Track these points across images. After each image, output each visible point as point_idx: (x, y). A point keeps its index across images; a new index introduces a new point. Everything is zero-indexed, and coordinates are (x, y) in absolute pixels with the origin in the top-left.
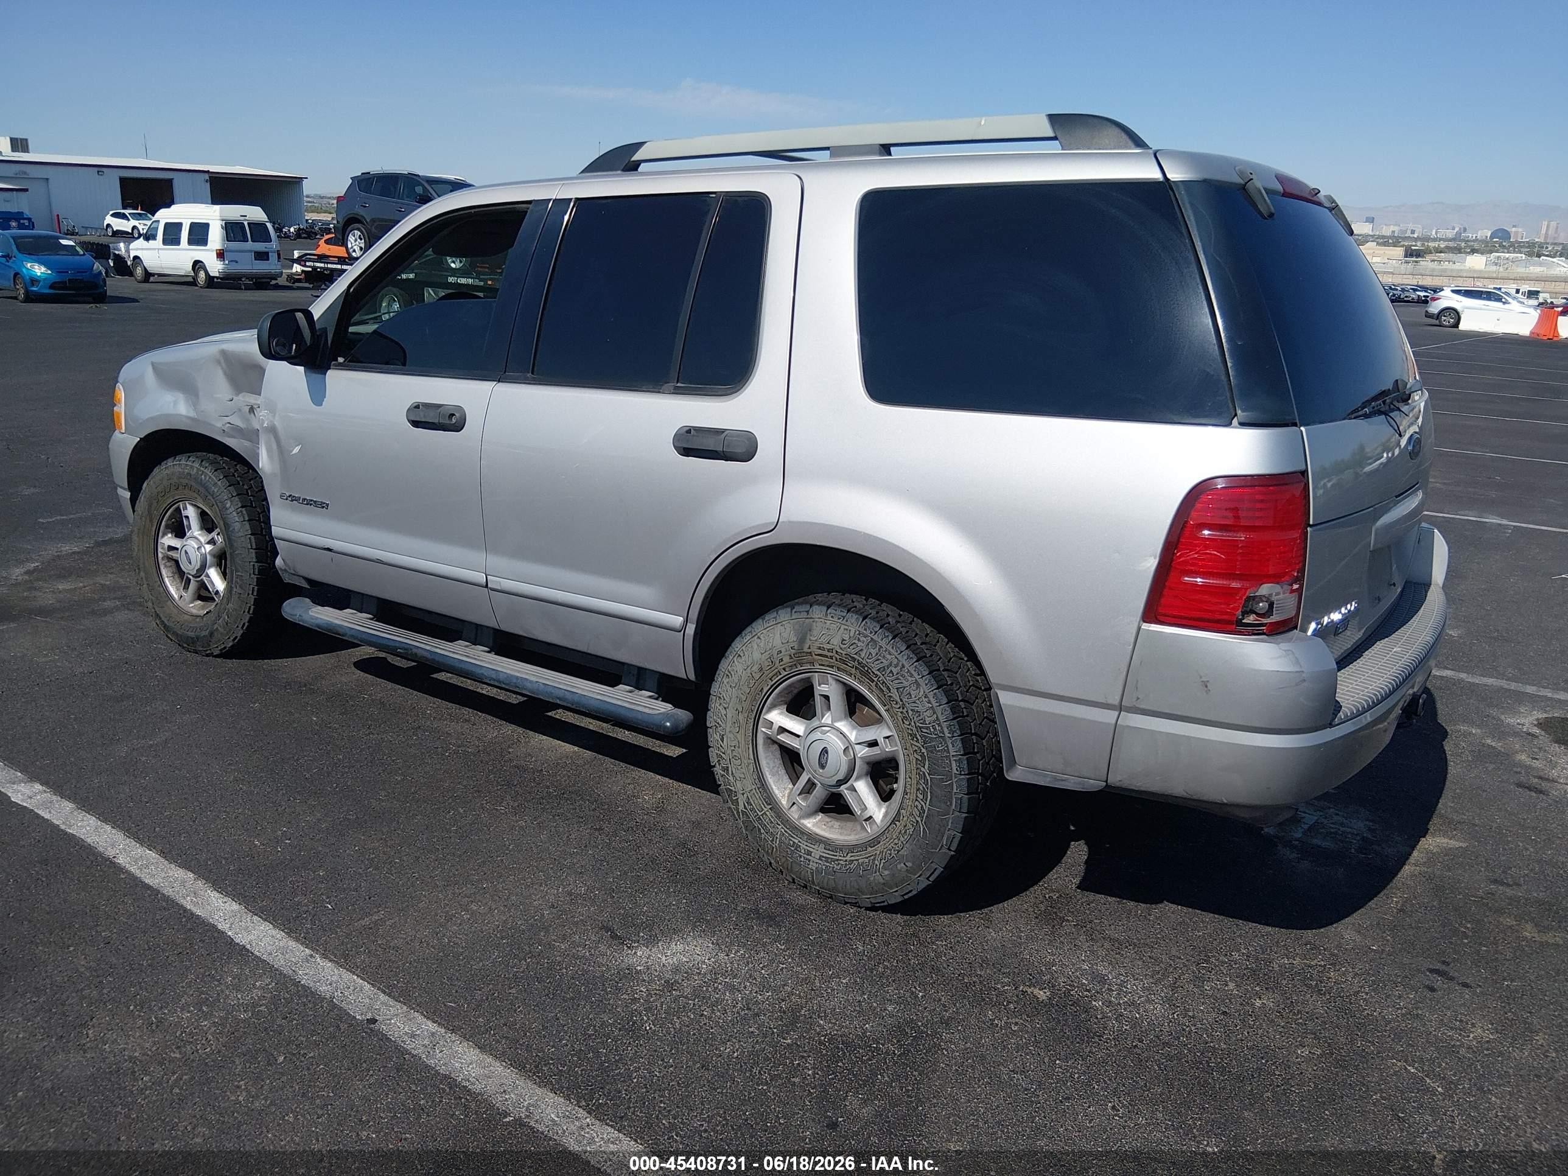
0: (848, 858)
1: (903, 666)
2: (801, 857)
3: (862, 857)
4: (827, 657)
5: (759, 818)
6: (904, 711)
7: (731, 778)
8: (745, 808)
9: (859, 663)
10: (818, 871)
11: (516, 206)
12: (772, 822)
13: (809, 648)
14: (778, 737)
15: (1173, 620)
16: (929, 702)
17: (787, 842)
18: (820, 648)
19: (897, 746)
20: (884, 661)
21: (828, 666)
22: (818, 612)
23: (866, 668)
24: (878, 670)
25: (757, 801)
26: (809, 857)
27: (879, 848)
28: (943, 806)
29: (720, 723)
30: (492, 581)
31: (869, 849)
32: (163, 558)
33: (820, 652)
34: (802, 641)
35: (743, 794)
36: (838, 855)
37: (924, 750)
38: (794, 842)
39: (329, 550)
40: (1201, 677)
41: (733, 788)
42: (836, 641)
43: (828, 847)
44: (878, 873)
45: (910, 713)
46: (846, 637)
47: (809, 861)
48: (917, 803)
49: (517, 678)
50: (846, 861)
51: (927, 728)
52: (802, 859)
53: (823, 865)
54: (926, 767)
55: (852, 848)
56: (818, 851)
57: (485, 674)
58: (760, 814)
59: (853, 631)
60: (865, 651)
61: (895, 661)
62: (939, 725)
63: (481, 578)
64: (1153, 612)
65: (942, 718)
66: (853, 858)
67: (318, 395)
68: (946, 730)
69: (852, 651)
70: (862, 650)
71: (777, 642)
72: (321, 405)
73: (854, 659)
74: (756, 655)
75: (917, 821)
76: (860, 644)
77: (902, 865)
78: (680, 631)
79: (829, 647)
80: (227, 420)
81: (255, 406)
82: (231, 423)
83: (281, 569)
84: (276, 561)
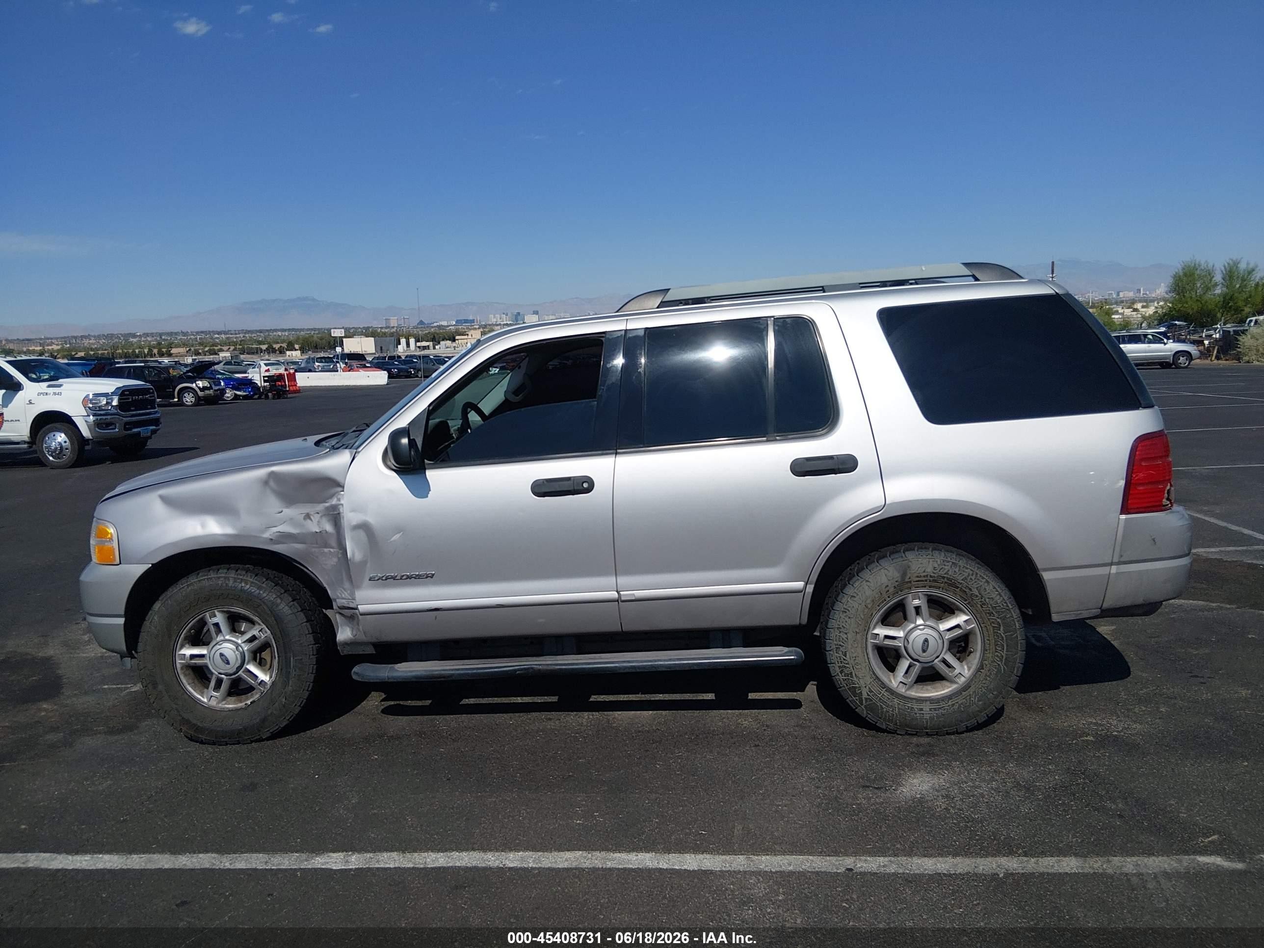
0: (950, 704)
1: (977, 574)
2: (916, 714)
4: (923, 581)
5: (880, 699)
6: (983, 600)
7: (855, 679)
8: (868, 695)
9: (948, 579)
10: (932, 718)
12: (889, 699)
13: (910, 578)
14: (885, 643)
15: (1136, 510)
16: (997, 591)
17: (903, 708)
18: (918, 577)
19: (973, 624)
20: (964, 573)
21: (923, 587)
22: (910, 555)
23: (953, 581)
24: (962, 580)
25: (876, 688)
26: (922, 712)
27: (971, 690)
28: (1014, 650)
29: (842, 644)
30: (624, 595)
31: (964, 693)
32: (182, 668)
33: (918, 579)
34: (904, 574)
35: (866, 687)
36: (942, 704)
37: (998, 620)
38: (908, 707)
39: (437, 609)
40: (1151, 537)
41: (857, 685)
42: (929, 570)
43: (932, 702)
44: (974, 706)
45: (987, 600)
46: (936, 565)
47: (923, 714)
48: (997, 653)
50: (949, 706)
51: (999, 606)
52: (918, 715)
53: (934, 713)
54: (1002, 629)
55: (949, 697)
56: (926, 707)
58: (880, 696)
59: (939, 561)
60: (951, 570)
61: (971, 572)
62: (1006, 603)
63: (614, 595)
64: (1125, 510)
65: (1006, 598)
66: (953, 703)
67: (422, 490)
68: (1009, 605)
69: (942, 573)
70: (948, 571)
71: (884, 580)
72: (427, 497)
73: (944, 578)
74: (868, 593)
75: (999, 665)
76: (946, 567)
77: (991, 695)
78: (802, 592)
79: (925, 574)
80: (275, 530)
81: (312, 513)
82: (279, 532)
83: (346, 644)
84: (338, 639)
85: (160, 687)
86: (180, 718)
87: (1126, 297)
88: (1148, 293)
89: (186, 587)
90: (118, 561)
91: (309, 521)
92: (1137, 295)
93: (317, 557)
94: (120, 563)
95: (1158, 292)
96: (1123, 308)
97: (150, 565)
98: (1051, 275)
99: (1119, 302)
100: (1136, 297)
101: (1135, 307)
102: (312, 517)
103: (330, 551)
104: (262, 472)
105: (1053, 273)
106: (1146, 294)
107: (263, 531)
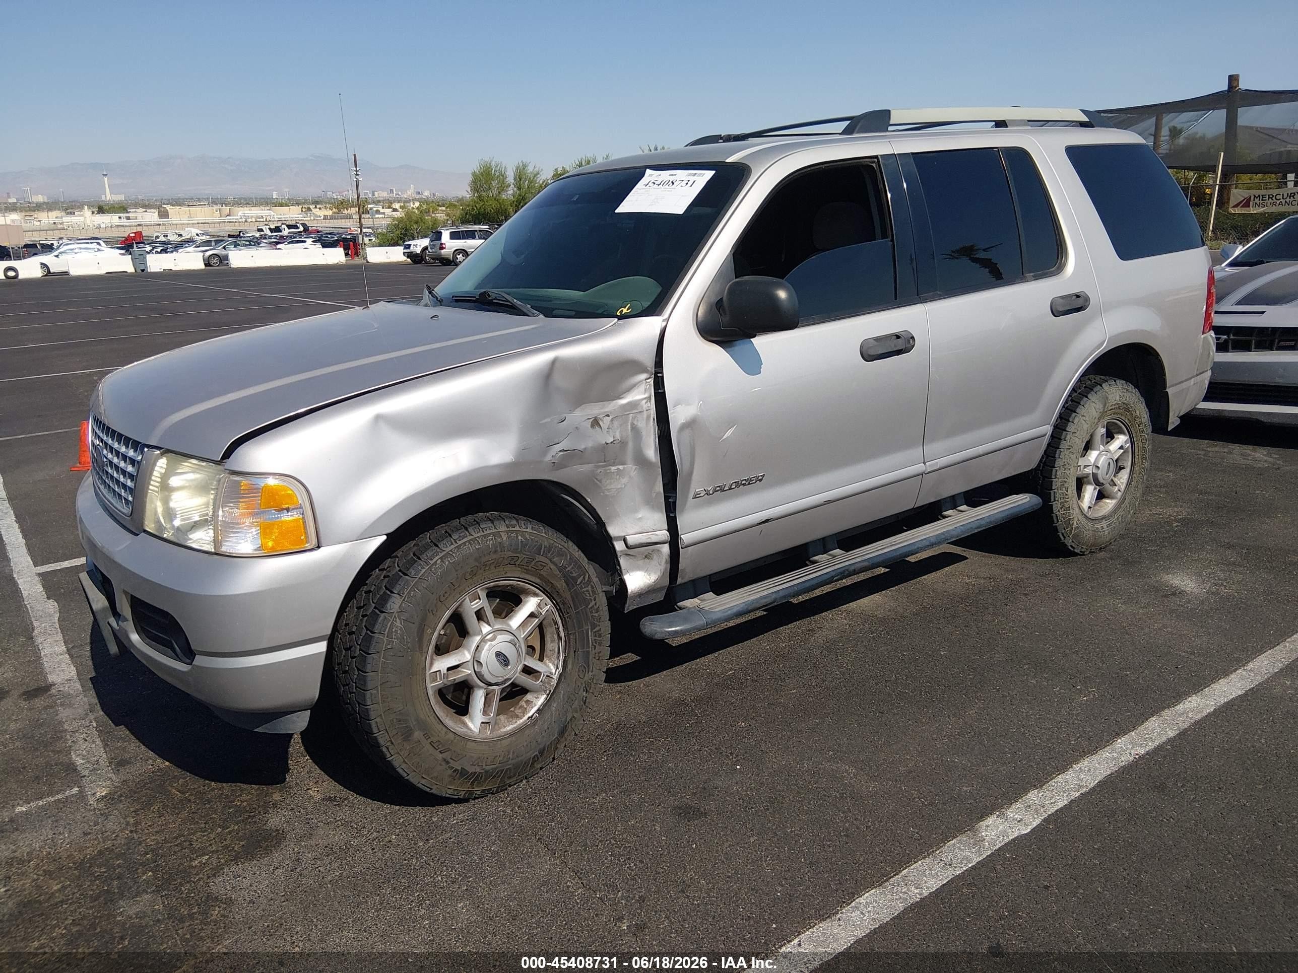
0: (1116, 517)
2: (1101, 533)
3: (1121, 512)
7: (1071, 511)
8: (1077, 524)
9: (1126, 405)
10: (1109, 533)
11: (861, 160)
12: (1086, 524)
14: (1084, 473)
17: (1094, 529)
19: (1129, 443)
20: (1133, 398)
22: (1105, 387)
23: (1128, 406)
25: (1080, 517)
27: (1124, 504)
30: (930, 466)
31: (1122, 506)
35: (1076, 517)
36: (1112, 519)
38: (1096, 527)
39: (767, 521)
41: (1072, 517)
43: (1106, 519)
46: (1120, 393)
47: (1104, 531)
48: (1142, 466)
49: (943, 534)
50: (1116, 519)
53: (1109, 529)
55: (1114, 512)
56: (1104, 525)
57: (920, 546)
58: (1082, 523)
59: (1120, 389)
63: (921, 468)
66: (1118, 516)
67: (752, 365)
69: (1124, 399)
70: (1126, 397)
72: (759, 372)
73: (1124, 404)
75: (1143, 475)
76: (1125, 394)
78: (1046, 434)
80: (558, 448)
81: (601, 416)
82: (564, 450)
83: (641, 594)
84: (629, 591)
85: (417, 735)
86: (450, 772)
87: (381, 197)
88: (400, 193)
89: (439, 562)
90: (314, 542)
91: (597, 428)
92: (391, 195)
93: (600, 481)
94: (319, 547)
95: (409, 193)
96: (383, 208)
97: (385, 537)
98: (355, 169)
99: (377, 202)
100: (390, 197)
101: (394, 207)
102: (601, 423)
103: (618, 469)
104: (539, 360)
105: (356, 166)
106: (398, 194)
107: (545, 453)
